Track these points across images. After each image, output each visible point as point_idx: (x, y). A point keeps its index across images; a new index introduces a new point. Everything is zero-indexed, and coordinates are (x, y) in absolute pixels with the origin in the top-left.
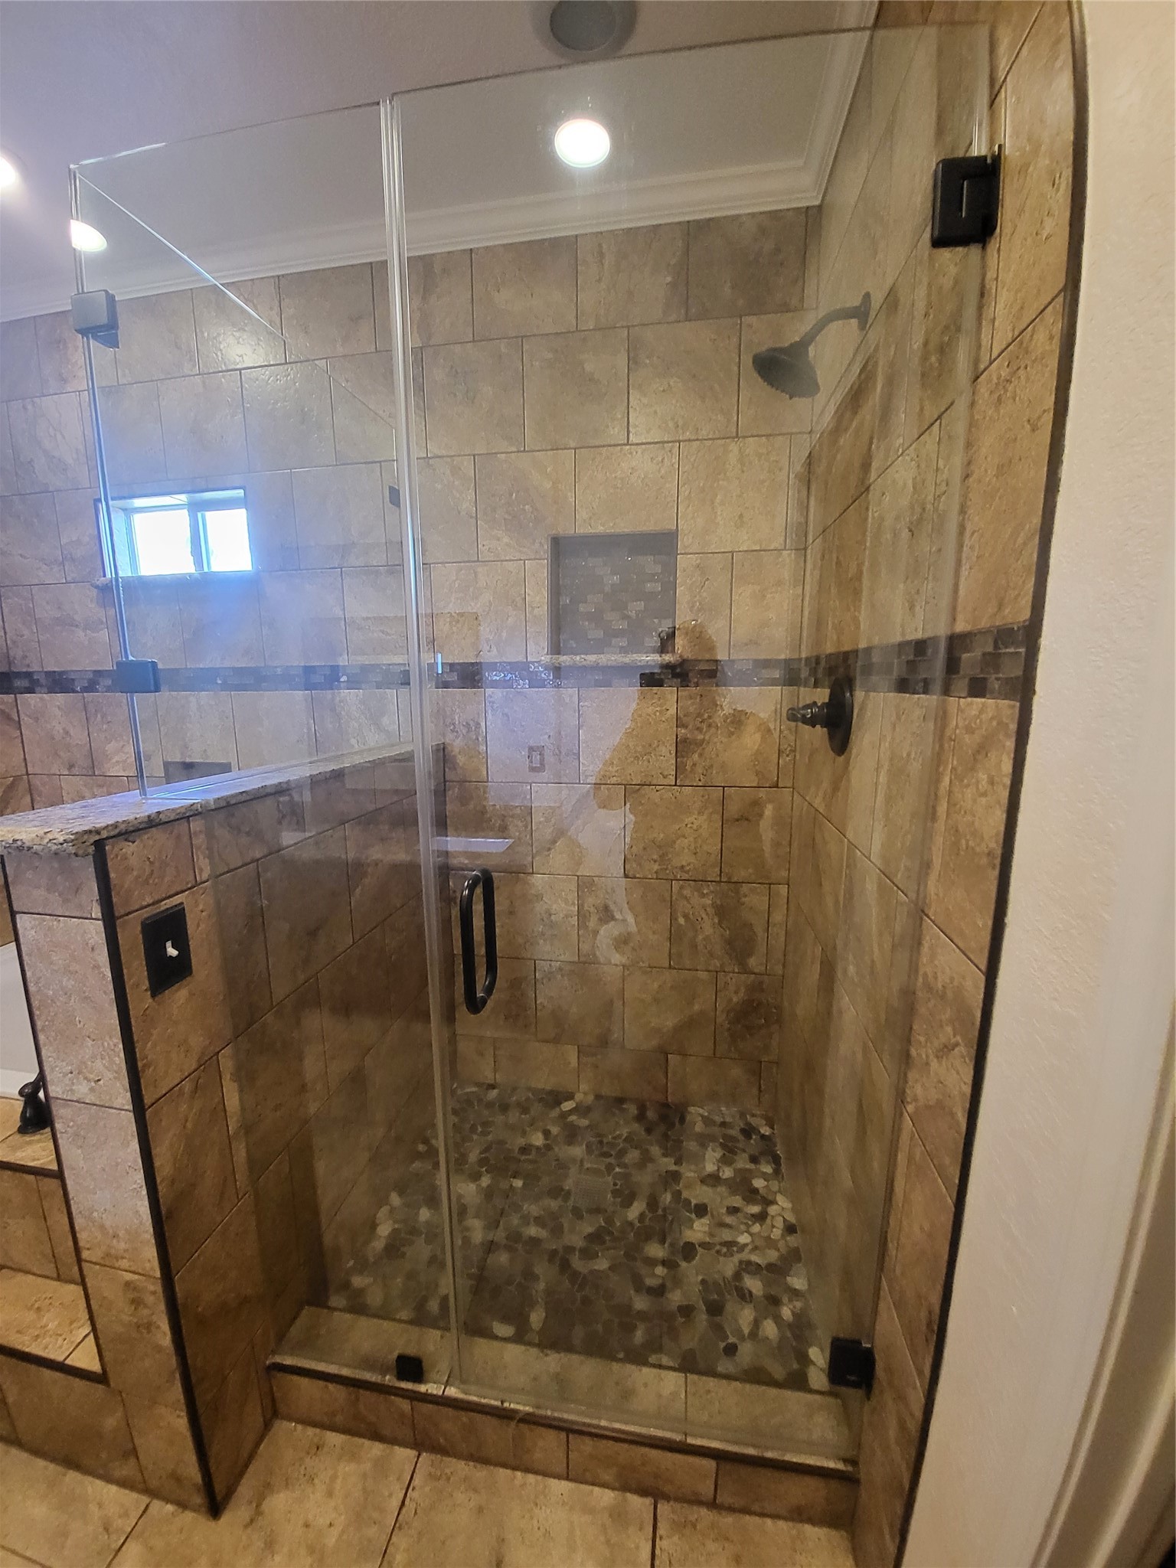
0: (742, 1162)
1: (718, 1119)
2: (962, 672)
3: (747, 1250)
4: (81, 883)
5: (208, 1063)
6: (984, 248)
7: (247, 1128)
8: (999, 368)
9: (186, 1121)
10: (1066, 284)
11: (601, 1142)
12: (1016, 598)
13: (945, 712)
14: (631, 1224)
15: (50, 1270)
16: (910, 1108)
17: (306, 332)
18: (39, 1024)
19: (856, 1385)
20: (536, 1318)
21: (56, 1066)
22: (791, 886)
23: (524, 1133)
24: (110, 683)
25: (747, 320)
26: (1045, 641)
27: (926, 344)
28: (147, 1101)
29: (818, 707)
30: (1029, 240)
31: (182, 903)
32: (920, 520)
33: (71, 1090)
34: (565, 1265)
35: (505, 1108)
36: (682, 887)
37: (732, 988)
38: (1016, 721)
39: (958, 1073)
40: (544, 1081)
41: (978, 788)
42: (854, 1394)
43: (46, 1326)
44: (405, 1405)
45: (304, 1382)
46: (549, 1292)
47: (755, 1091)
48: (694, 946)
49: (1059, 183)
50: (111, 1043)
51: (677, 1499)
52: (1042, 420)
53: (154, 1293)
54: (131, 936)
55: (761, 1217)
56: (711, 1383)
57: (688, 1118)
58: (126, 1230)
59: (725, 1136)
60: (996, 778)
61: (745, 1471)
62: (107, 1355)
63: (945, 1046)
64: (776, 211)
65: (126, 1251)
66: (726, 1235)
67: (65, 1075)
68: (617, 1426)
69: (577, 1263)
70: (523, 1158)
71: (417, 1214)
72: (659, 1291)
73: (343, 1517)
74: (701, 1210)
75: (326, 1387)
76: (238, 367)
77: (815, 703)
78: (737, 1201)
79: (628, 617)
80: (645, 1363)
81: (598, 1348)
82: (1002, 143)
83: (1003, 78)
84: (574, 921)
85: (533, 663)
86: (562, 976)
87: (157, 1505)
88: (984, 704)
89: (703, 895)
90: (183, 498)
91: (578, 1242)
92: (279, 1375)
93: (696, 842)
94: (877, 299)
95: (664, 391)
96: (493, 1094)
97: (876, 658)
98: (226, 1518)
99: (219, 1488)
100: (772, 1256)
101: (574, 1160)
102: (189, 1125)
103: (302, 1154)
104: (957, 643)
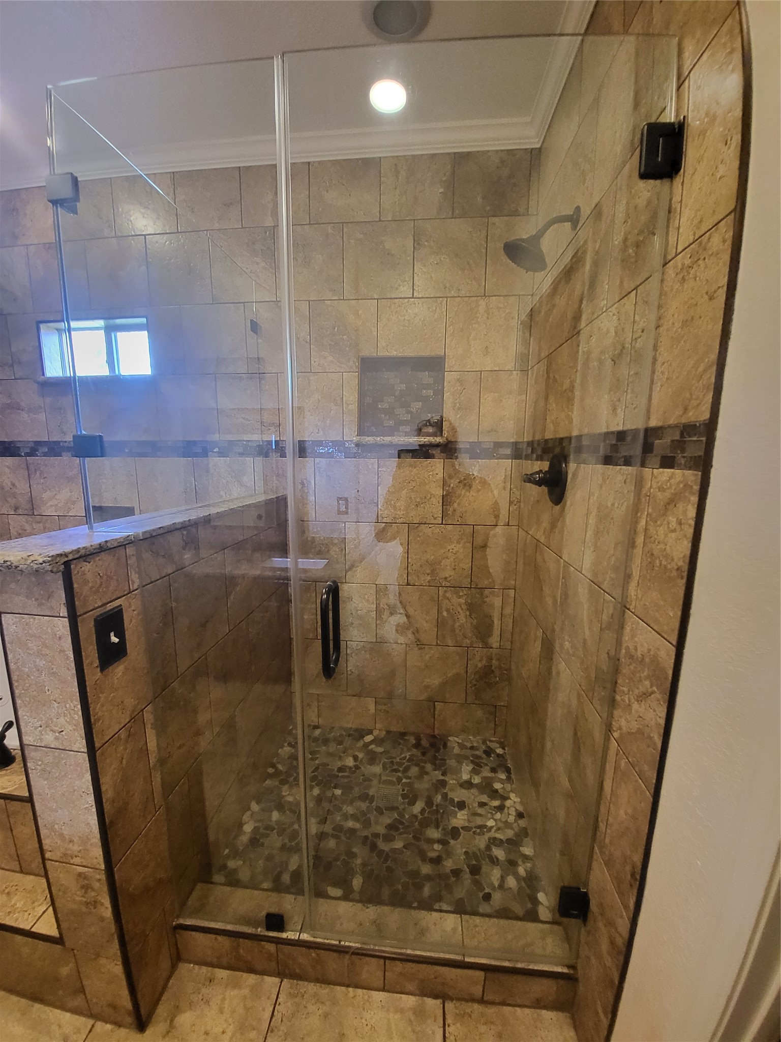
0: (486, 772)
1: (469, 745)
2: (655, 452)
3: (493, 830)
4: (53, 592)
5: (136, 718)
6: (672, 181)
7: (162, 761)
8: (683, 258)
9: (123, 758)
10: (736, 207)
11: (392, 762)
12: (698, 405)
13: (642, 477)
14: (416, 816)
15: (15, 865)
16: (616, 735)
17: (193, 212)
18: (17, 692)
19: (576, 917)
20: (357, 882)
21: (30, 722)
22: (517, 591)
23: (340, 757)
24: (47, 450)
25: (493, 220)
26: (719, 434)
27: (625, 240)
28: (97, 745)
29: (543, 473)
30: (707, 179)
31: (121, 605)
32: (621, 354)
33: (40, 739)
34: (374, 847)
35: (326, 742)
36: (445, 592)
37: (477, 658)
38: (699, 483)
39: (654, 711)
40: (350, 722)
41: (668, 527)
42: (573, 922)
43: (15, 904)
44: (272, 947)
45: (199, 936)
46: (364, 865)
47: (492, 725)
48: (453, 630)
49: (730, 144)
50: (72, 705)
51: (458, 999)
52: (718, 292)
53: (99, 880)
54: (87, 630)
55: (501, 808)
56: (478, 920)
57: (449, 744)
58: (80, 837)
59: (474, 756)
60: (683, 521)
61: (504, 978)
62: (63, 925)
63: (644, 694)
64: (511, 150)
65: (80, 851)
66: (479, 821)
67: (36, 728)
68: (418, 953)
69: (383, 846)
70: (340, 774)
71: (270, 816)
72: (437, 861)
73: (231, 1027)
74: (462, 805)
75: (216, 939)
76: (144, 233)
77: (541, 471)
78: (484, 798)
79: (411, 413)
80: (430, 909)
81: (399, 901)
82: (686, 115)
83: (687, 74)
84: (374, 614)
85: (346, 441)
86: (365, 651)
87: (99, 1024)
88: (673, 473)
89: (460, 597)
90: (101, 323)
91: (381, 830)
92: (183, 932)
93: (455, 562)
94: (586, 211)
95: (437, 264)
96: (317, 732)
97: (585, 442)
98: (149, 1032)
99: (143, 1011)
100: (510, 833)
101: (375, 775)
102: (124, 761)
103: (195, 779)
104: (650, 434)
